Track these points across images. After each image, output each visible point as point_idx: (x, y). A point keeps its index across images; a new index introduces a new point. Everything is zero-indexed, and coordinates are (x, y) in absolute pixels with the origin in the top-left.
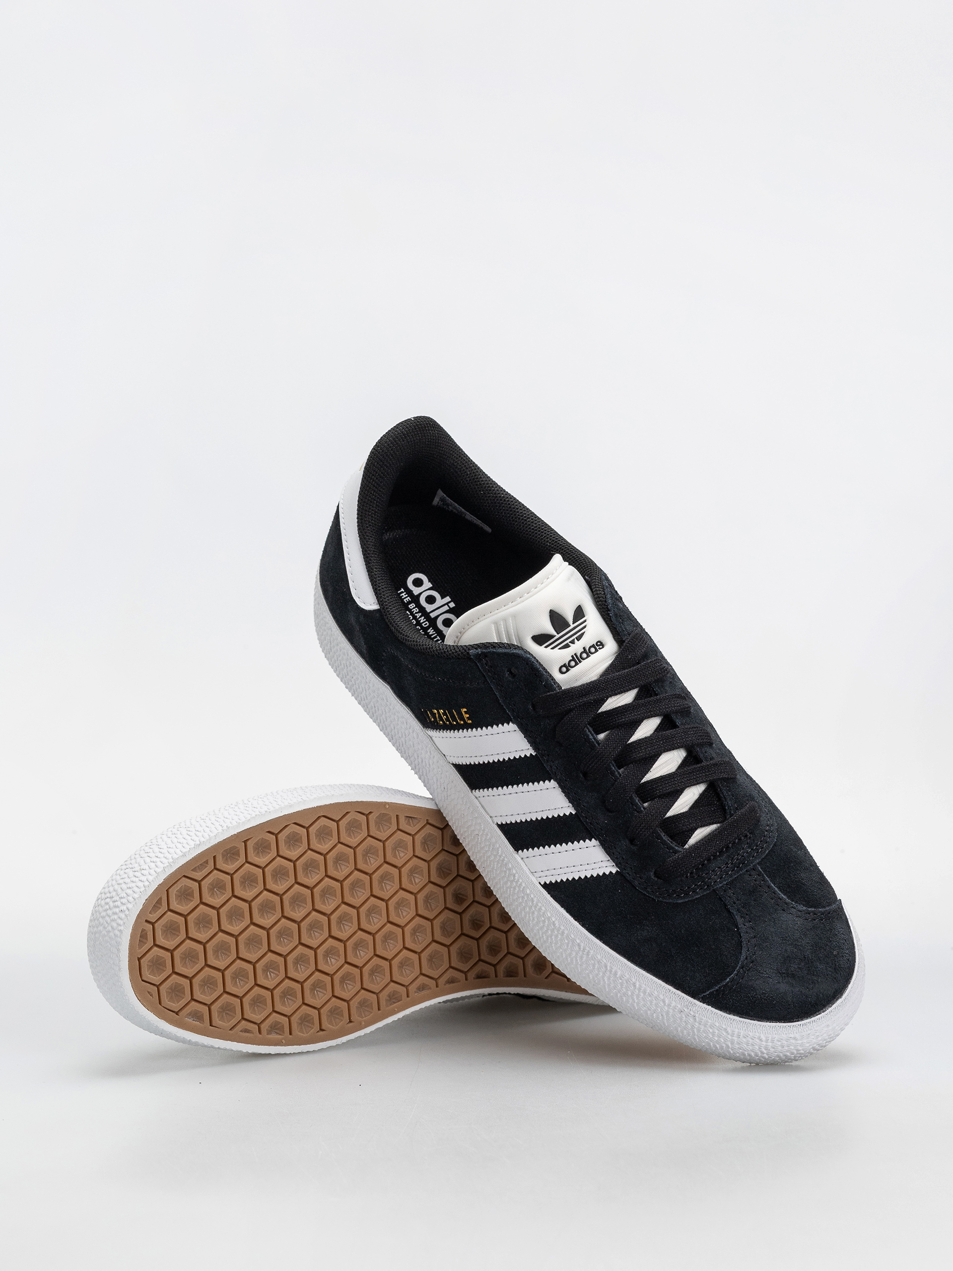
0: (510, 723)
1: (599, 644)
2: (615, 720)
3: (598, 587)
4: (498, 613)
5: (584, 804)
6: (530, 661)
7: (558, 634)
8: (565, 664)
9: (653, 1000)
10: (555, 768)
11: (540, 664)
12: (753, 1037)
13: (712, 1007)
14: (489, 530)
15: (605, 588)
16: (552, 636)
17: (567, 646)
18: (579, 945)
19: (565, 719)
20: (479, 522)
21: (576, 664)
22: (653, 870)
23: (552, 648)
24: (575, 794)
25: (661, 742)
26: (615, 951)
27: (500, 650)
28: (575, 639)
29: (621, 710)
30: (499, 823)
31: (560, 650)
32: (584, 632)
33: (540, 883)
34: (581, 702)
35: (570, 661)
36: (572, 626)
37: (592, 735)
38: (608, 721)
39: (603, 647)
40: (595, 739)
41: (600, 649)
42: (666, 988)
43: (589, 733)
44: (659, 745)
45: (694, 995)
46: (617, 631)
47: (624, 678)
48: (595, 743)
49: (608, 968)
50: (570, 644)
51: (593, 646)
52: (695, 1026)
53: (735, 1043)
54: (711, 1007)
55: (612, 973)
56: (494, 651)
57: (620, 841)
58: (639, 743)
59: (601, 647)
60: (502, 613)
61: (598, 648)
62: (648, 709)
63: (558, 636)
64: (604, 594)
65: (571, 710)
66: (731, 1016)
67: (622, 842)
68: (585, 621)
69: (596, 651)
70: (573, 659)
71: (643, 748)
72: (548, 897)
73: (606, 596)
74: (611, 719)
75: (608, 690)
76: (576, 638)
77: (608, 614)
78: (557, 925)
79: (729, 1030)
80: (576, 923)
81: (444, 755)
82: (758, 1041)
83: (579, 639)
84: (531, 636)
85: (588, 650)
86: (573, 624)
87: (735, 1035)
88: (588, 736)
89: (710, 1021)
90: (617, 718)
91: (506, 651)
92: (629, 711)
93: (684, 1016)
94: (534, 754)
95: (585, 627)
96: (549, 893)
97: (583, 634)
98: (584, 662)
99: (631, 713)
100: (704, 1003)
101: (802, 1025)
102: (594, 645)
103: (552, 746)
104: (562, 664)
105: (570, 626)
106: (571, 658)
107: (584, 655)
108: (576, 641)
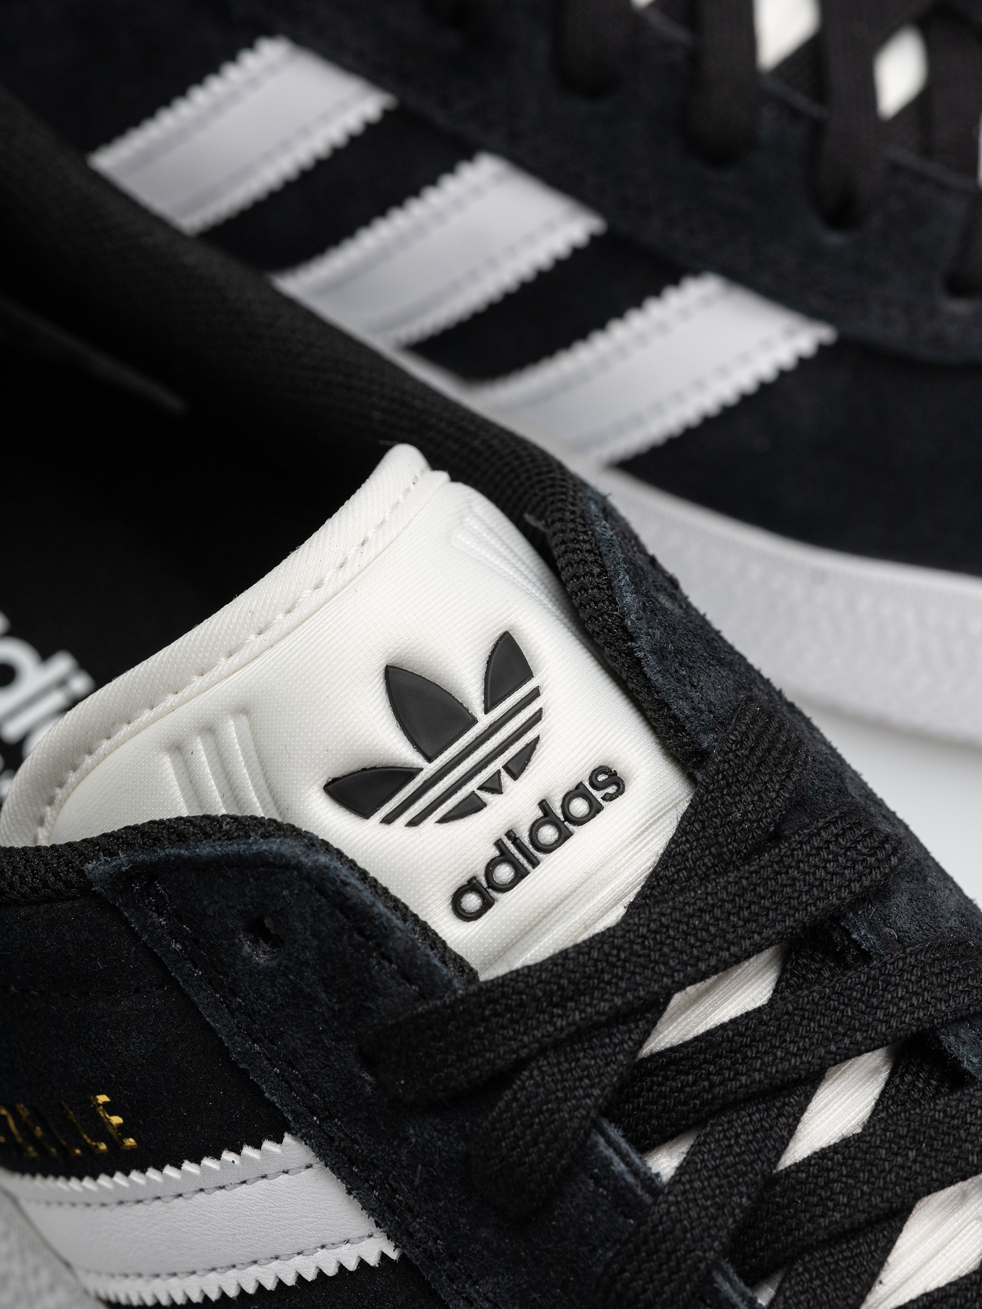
0: (288, 1139)
1: (601, 778)
2: (712, 1086)
3: (574, 551)
4: (180, 705)
6: (333, 882)
7: (430, 760)
8: (474, 878)
11: (374, 884)
14: (172, 402)
15: (604, 549)
16: (407, 774)
17: (472, 806)
19: (501, 1104)
20: (133, 379)
21: (520, 874)
23: (413, 823)
25: (912, 1154)
27: (205, 849)
28: (504, 774)
29: (730, 1041)
31: (445, 825)
32: (537, 740)
34: (562, 1029)
35: (491, 866)
36: (484, 721)
37: (624, 1157)
38: (681, 1090)
39: (621, 790)
40: (635, 1173)
41: (609, 798)
43: (609, 1152)
44: (902, 1167)
46: (674, 717)
47: (728, 906)
48: (639, 1192)
50: (484, 795)
51: (578, 791)
56: (179, 856)
58: (822, 1169)
59: (612, 790)
60: (193, 702)
61: (598, 795)
62: (839, 1022)
63: (430, 769)
64: (604, 572)
65: (521, 1064)
68: (535, 694)
69: (595, 809)
70: (504, 856)
71: (837, 1187)
73: (609, 582)
74: (695, 1083)
75: (666, 964)
76: (506, 767)
77: (630, 652)
81: (68, 1265)
83: (516, 768)
84: (323, 781)
85: (558, 812)
86: (486, 711)
88: (606, 1164)
90: (719, 1073)
91: (233, 848)
92: (763, 1039)
94: (394, 1255)
95: (537, 718)
97: (532, 747)
98: (547, 860)
99: (773, 1047)
102: (580, 785)
103: (463, 1220)
104: (462, 880)
105: (474, 721)
106: (494, 852)
107: (548, 834)
108: (505, 778)
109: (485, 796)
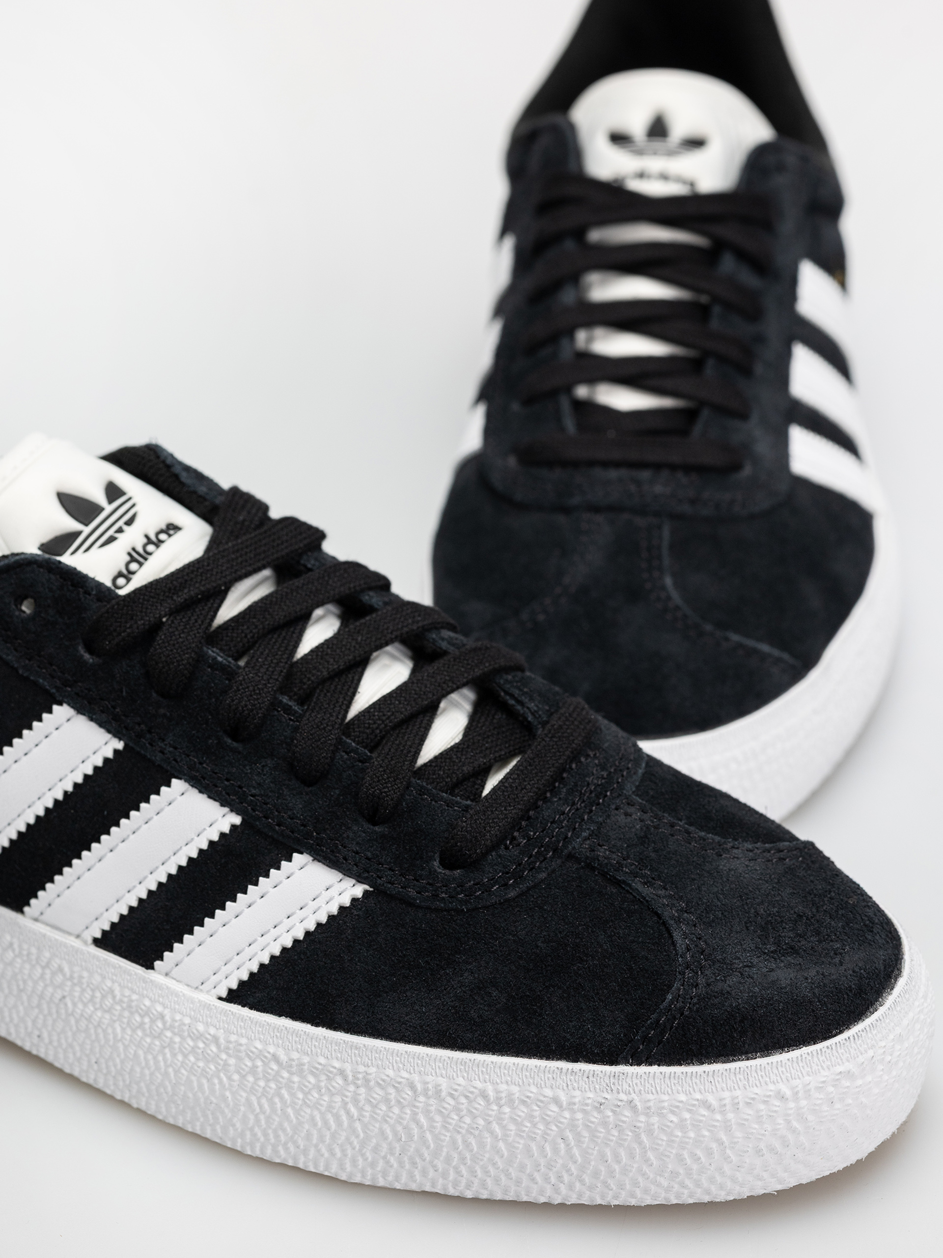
0: (55, 708)
1: (171, 527)
5: (254, 791)
7: (87, 527)
8: (120, 571)
9: (533, 1110)
10: (171, 749)
12: (765, 1096)
13: (659, 1065)
16: (78, 533)
17: (112, 541)
18: (342, 1072)
21: (142, 564)
22: (437, 856)
23: (86, 552)
24: (228, 780)
26: (419, 1044)
28: (124, 526)
30: (98, 935)
31: (101, 549)
32: (136, 515)
33: (220, 999)
35: (127, 565)
36: (109, 508)
39: (181, 530)
41: (174, 533)
42: (552, 1069)
45: (611, 1059)
49: (419, 1087)
51: (161, 531)
52: (639, 1124)
53: (734, 1127)
54: (656, 1066)
55: (430, 1093)
57: (349, 828)
59: (176, 530)
61: (169, 532)
63: (87, 530)
66: (706, 1067)
67: (355, 828)
68: (134, 505)
69: (170, 537)
70: (133, 560)
72: (246, 1012)
76: (124, 524)
78: (283, 1057)
79: (712, 1099)
80: (321, 1031)
82: (777, 1103)
83: (130, 523)
84: (38, 545)
85: (154, 539)
86: (109, 505)
87: (728, 1107)
88: (214, 660)
89: (666, 1097)
91: (2, 565)
93: (610, 1114)
94: (120, 747)
96: (243, 1006)
97: (134, 517)
98: (152, 556)
100: (639, 1064)
101: (852, 1038)
102: (161, 529)
103: (151, 708)
104: (115, 573)
105: (102, 509)
106: (128, 558)
107: (150, 548)
108: (125, 528)
109: (117, 535)
